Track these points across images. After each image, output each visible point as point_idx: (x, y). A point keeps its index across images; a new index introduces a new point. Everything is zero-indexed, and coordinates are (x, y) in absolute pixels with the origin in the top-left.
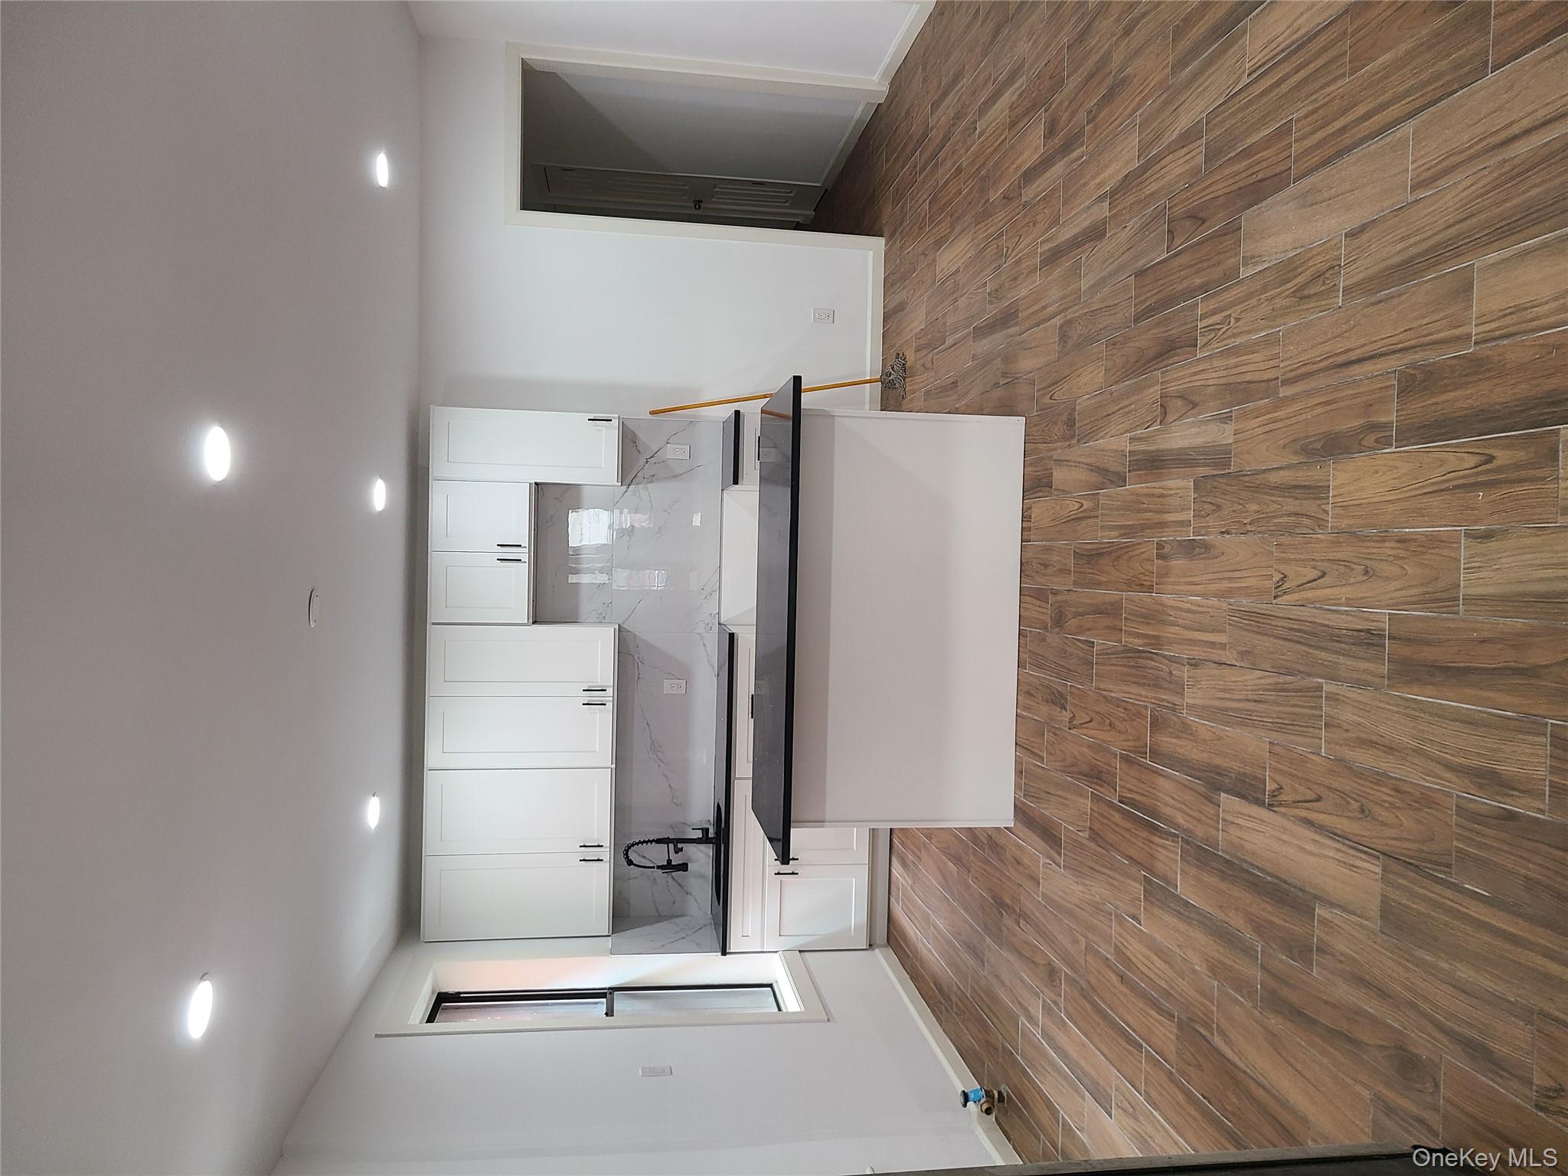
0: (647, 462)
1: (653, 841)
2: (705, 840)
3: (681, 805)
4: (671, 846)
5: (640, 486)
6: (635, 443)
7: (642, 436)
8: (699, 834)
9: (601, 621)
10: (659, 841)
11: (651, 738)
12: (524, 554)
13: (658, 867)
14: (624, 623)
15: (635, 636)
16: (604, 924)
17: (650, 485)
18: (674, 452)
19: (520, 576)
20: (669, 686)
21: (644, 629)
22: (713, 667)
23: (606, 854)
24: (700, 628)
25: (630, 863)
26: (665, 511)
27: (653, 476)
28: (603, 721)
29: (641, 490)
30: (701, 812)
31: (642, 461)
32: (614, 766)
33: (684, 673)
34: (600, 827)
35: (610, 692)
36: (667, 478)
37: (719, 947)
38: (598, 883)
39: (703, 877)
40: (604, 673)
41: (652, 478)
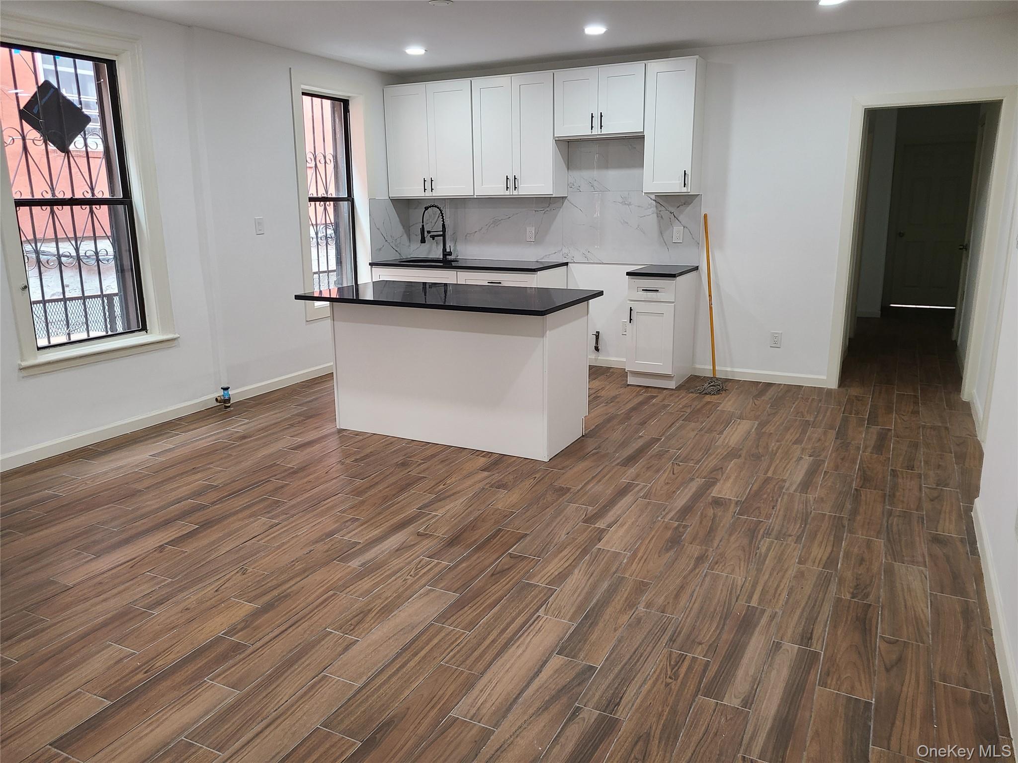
0: (671, 213)
1: (444, 222)
2: (446, 253)
3: (466, 238)
4: (441, 233)
5: (655, 209)
6: (684, 204)
7: (689, 209)
8: (448, 250)
9: (570, 186)
10: (444, 226)
11: (502, 220)
12: (596, 131)
13: (423, 226)
14: (568, 200)
15: (561, 208)
16: (396, 194)
17: (655, 215)
18: (677, 231)
19: (581, 129)
20: (531, 231)
21: (564, 216)
22: (543, 258)
23: (428, 194)
24: (565, 250)
25: (426, 208)
26: (638, 226)
27: (662, 217)
28: (496, 189)
29: (652, 209)
30: (466, 252)
31: (672, 210)
32: (475, 197)
33: (539, 240)
34: (443, 190)
35: (515, 193)
36: (660, 227)
37: (374, 261)
38: (415, 191)
39: (429, 252)
40: (527, 189)
41: (660, 217)
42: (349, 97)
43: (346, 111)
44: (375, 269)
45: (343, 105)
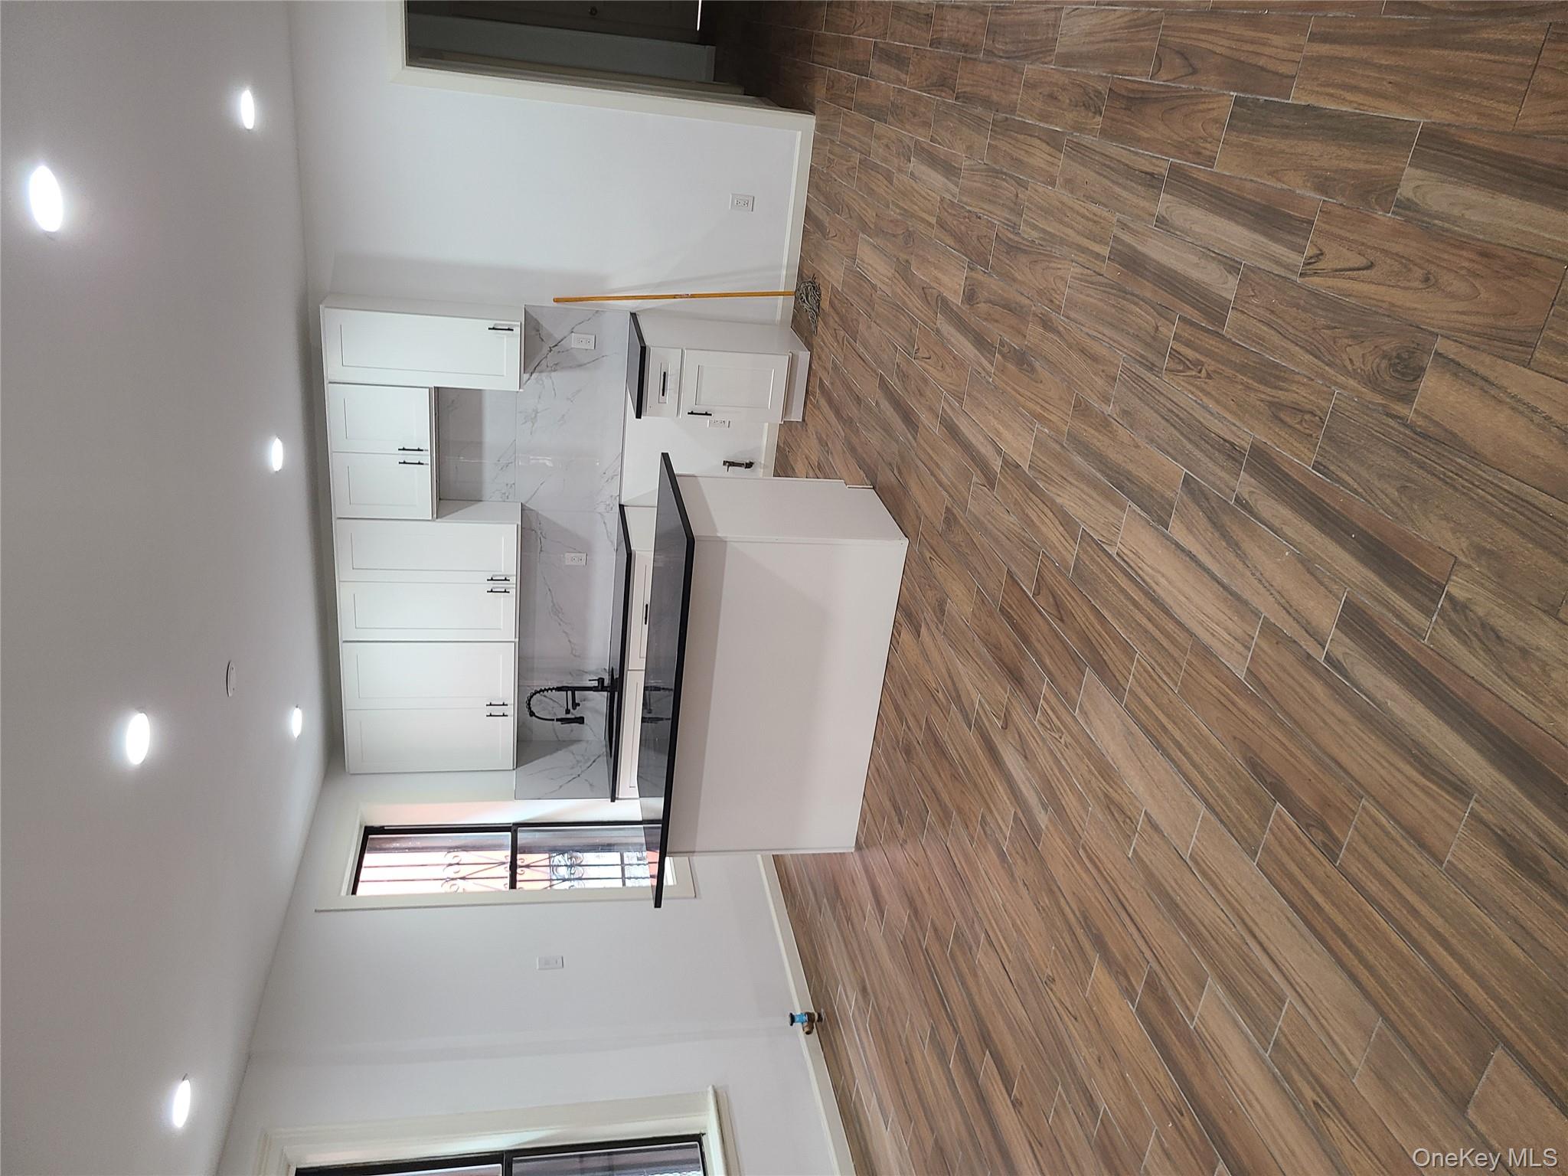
0: (551, 351)
1: (553, 689)
2: (601, 687)
3: (579, 657)
4: (570, 693)
5: (544, 374)
6: (538, 331)
7: (546, 324)
8: (595, 684)
9: (505, 498)
10: (559, 689)
11: (552, 601)
12: (426, 458)
13: (558, 720)
14: (527, 502)
15: (538, 514)
16: (509, 758)
17: (553, 374)
18: (576, 342)
19: (422, 481)
20: (570, 559)
21: (546, 508)
22: (612, 542)
23: (511, 710)
24: (601, 508)
25: (532, 714)
26: (568, 399)
27: (556, 364)
28: (506, 608)
29: (544, 378)
30: (598, 657)
31: (546, 349)
32: (517, 640)
33: (585, 547)
34: (505, 687)
35: (513, 580)
36: (571, 367)
37: (609, 794)
38: (505, 731)
39: (597, 711)
40: (508, 562)
41: (556, 367)
42: (361, 826)
43: (381, 830)
44: (621, 794)
45: (372, 836)
